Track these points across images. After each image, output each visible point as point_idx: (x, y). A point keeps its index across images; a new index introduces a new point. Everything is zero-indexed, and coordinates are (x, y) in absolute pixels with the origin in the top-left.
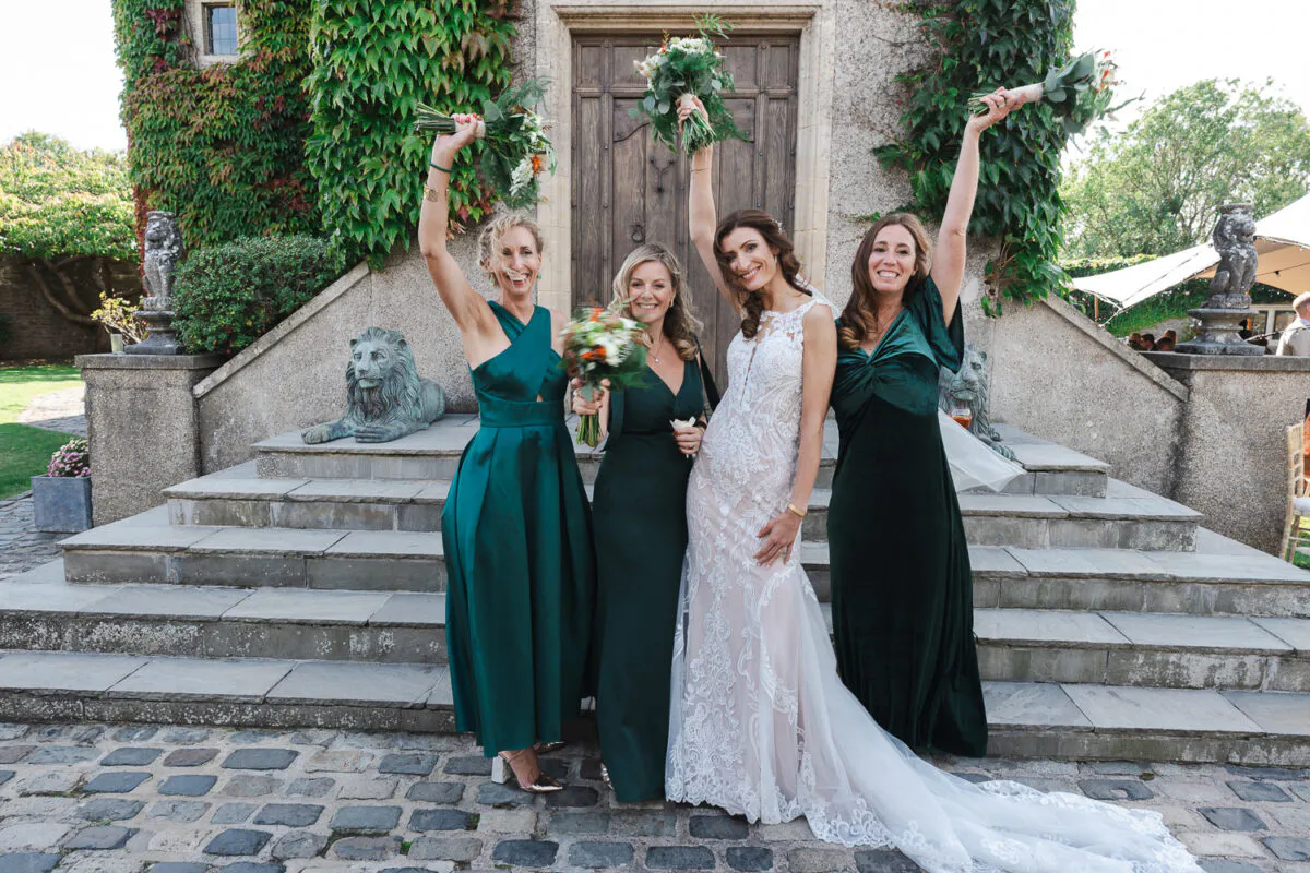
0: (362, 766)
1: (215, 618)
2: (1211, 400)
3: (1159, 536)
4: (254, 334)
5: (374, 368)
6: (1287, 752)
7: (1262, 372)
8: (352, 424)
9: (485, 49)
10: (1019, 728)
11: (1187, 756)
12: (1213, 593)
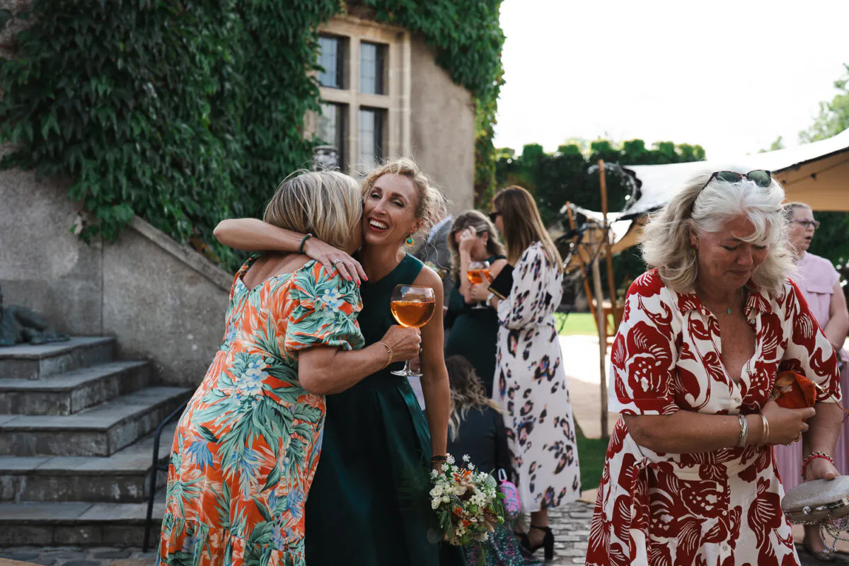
3: (41, 404)
12: (33, 439)
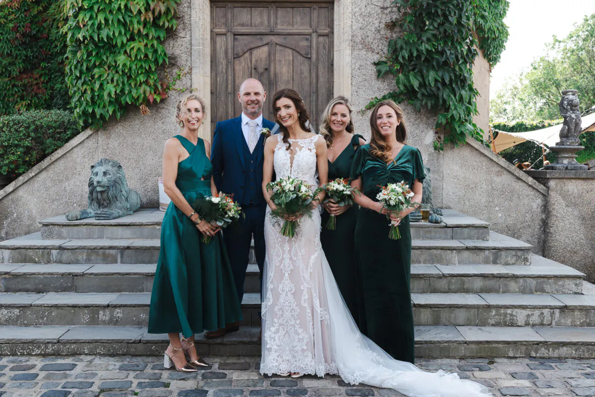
0: (110, 369)
1: (29, 304)
2: (560, 194)
3: (512, 257)
4: (30, 165)
5: (105, 180)
6: (557, 350)
7: (586, 179)
8: (91, 211)
9: (163, 9)
10: (431, 342)
11: (511, 354)
12: (533, 282)
